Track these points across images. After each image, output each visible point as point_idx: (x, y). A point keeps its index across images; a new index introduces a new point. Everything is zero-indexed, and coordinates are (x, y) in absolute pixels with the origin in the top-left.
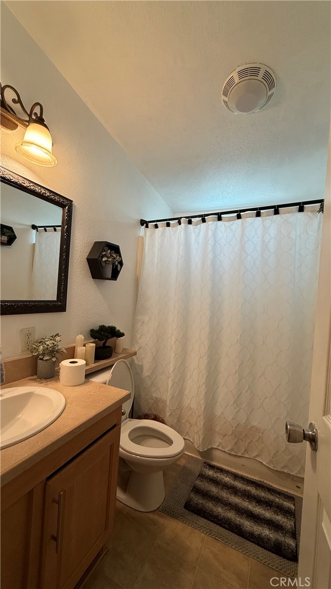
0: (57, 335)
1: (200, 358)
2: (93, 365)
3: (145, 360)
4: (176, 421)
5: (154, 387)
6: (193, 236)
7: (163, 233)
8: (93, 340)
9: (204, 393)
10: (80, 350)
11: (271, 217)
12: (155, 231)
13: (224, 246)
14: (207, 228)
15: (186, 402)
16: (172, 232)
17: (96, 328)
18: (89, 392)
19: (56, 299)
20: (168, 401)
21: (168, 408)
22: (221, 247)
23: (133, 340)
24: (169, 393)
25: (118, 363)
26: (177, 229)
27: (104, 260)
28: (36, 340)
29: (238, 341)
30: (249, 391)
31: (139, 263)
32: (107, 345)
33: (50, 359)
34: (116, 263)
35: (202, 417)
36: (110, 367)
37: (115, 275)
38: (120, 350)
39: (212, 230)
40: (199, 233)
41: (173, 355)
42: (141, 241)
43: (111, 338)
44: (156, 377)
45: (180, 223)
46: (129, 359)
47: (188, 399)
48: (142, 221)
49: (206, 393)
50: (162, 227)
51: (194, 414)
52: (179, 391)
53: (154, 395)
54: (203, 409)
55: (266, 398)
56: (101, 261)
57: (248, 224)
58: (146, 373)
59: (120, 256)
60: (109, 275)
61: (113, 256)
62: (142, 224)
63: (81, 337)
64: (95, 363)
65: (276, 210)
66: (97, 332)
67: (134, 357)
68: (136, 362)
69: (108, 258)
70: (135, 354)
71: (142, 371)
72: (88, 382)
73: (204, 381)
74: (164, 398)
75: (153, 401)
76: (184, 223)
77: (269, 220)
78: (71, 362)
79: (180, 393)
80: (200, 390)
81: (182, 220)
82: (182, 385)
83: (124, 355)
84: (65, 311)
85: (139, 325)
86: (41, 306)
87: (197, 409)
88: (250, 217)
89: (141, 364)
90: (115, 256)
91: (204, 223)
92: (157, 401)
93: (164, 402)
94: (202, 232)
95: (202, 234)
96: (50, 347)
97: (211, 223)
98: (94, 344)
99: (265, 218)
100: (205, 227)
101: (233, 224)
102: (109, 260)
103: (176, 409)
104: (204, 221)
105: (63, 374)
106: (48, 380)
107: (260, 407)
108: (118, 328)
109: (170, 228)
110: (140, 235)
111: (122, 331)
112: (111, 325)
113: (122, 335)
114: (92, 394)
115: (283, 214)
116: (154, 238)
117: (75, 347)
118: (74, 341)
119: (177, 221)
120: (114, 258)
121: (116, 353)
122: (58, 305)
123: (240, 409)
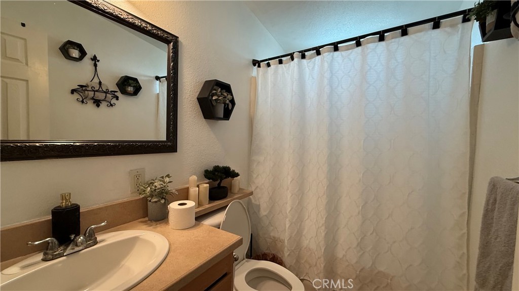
0: (168, 176)
1: (319, 198)
2: (208, 206)
3: (262, 200)
4: (294, 261)
5: (272, 226)
6: (307, 71)
7: (276, 72)
8: (208, 181)
9: (323, 234)
10: (193, 191)
11: (397, 39)
12: (267, 70)
13: (341, 78)
14: (322, 61)
15: (305, 243)
16: (285, 69)
17: (211, 169)
18: (197, 237)
19: (165, 140)
20: (286, 241)
21: (286, 248)
22: (338, 80)
23: (249, 180)
24: (287, 234)
25: (233, 204)
26: (290, 65)
27: (214, 98)
28: (146, 182)
29: (360, 179)
30: (375, 234)
31: (253, 104)
32: (222, 185)
33: (159, 201)
34: (228, 102)
35: (322, 259)
36: (224, 208)
37: (227, 115)
38: (236, 189)
39: (327, 62)
40: (313, 68)
41: (290, 195)
42: (253, 82)
43: (226, 178)
44: (273, 217)
45: (293, 59)
46: (246, 199)
47: (307, 240)
48: (254, 61)
49: (326, 234)
50: (275, 64)
51: (314, 255)
52: (298, 231)
53: (272, 234)
54: (323, 251)
55: (394, 242)
56: (211, 100)
57: (369, 51)
58: (263, 212)
59: (232, 95)
60: (221, 114)
61: (224, 95)
62: (254, 65)
63: (194, 178)
64: (209, 203)
65: (404, 30)
66: (210, 172)
67: (251, 197)
68: (253, 201)
69: (219, 97)
70: (251, 193)
71: (259, 211)
72: (198, 225)
73: (324, 222)
74: (282, 238)
75: (271, 240)
76: (297, 58)
77: (395, 43)
78: (180, 204)
79: (299, 234)
80: (319, 231)
81: (295, 55)
82: (300, 225)
83: (239, 195)
84: (177, 152)
85: (255, 166)
86: (148, 146)
87: (317, 250)
88: (371, 42)
89: (258, 203)
90: (226, 95)
91: (319, 56)
92: (275, 240)
93: (282, 241)
94: (316, 66)
95: (316, 67)
96: (158, 189)
97: (327, 55)
98: (208, 185)
99: (390, 41)
100: (320, 60)
101: (351, 53)
102: (220, 98)
103: (295, 249)
104: (318, 53)
105: (172, 217)
106: (158, 222)
107: (388, 251)
108: (232, 169)
109: (282, 65)
110: (253, 75)
111: (236, 171)
112: (225, 166)
113: (237, 175)
114: (199, 239)
115: (412, 34)
116: (266, 77)
117: (188, 188)
118: (188, 182)
119: (290, 57)
120: (225, 97)
121: (233, 193)
122: (169, 145)
123: (364, 253)
